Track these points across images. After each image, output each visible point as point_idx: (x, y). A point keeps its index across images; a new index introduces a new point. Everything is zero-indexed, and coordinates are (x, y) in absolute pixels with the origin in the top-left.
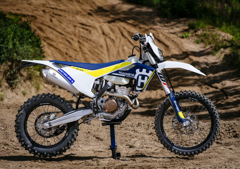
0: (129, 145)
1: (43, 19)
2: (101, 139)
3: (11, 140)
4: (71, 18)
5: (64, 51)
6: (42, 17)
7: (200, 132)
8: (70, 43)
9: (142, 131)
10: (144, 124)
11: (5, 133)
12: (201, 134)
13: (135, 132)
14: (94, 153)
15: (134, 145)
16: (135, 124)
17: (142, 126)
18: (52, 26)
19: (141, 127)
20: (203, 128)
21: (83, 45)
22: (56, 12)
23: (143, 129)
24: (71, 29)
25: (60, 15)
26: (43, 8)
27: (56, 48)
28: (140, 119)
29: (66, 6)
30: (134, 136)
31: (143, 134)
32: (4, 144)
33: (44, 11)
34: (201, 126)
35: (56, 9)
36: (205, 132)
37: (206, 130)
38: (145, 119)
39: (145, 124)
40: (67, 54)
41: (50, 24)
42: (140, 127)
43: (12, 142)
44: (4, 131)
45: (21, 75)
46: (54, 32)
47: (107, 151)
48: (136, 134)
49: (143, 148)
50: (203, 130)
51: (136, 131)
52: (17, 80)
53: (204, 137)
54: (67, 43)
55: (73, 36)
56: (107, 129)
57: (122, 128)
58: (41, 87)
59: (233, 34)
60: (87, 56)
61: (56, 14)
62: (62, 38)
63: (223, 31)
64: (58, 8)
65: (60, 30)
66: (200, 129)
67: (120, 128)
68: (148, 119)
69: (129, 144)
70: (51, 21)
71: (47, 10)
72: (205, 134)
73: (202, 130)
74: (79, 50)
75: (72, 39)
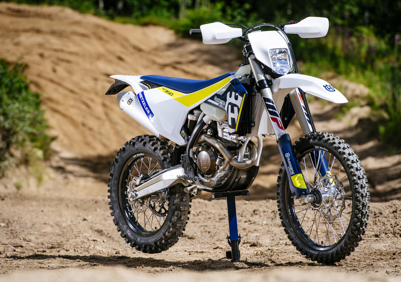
0: (250, 243)
1: (41, 68)
2: (190, 237)
3: (25, 240)
4: (87, 66)
5: (79, 119)
6: (38, 64)
7: (374, 220)
8: (88, 106)
9: (265, 222)
10: (264, 212)
11: (8, 231)
12: (378, 223)
13: (251, 224)
14: (190, 255)
15: (259, 241)
16: (248, 212)
17: (262, 214)
18: (56, 79)
19: (261, 216)
20: (380, 213)
21: (111, 110)
22: (62, 56)
23: (265, 218)
24: (89, 84)
25: (68, 62)
26: (40, 51)
27: (64, 116)
28: (252, 205)
29: (79, 45)
30: (252, 230)
31: (267, 226)
32: (14, 245)
33: (41, 55)
34: (376, 208)
35: (62, 51)
36: (385, 219)
37: (385, 216)
38: (263, 204)
39: (266, 210)
40: (84, 125)
41: (52, 76)
42: (257, 217)
43: (27, 241)
44: (6, 229)
45: (12, 155)
46: (61, 90)
47: (213, 252)
48: (253, 227)
49: (279, 245)
50: (381, 216)
51: (252, 222)
52: (6, 163)
53: (383, 227)
54: (84, 107)
55: (92, 96)
56: (194, 222)
57: (224, 220)
58: (45, 178)
59: (369, 85)
60: (119, 128)
61: (63, 60)
62: (75, 99)
63: (352, 81)
64: (65, 49)
65: (70, 86)
66: (375, 215)
67: (220, 219)
68: (268, 204)
69: (249, 241)
70: (54, 71)
71: (46, 53)
72: (386, 223)
73: (378, 217)
74: (104, 117)
75: (92, 100)
